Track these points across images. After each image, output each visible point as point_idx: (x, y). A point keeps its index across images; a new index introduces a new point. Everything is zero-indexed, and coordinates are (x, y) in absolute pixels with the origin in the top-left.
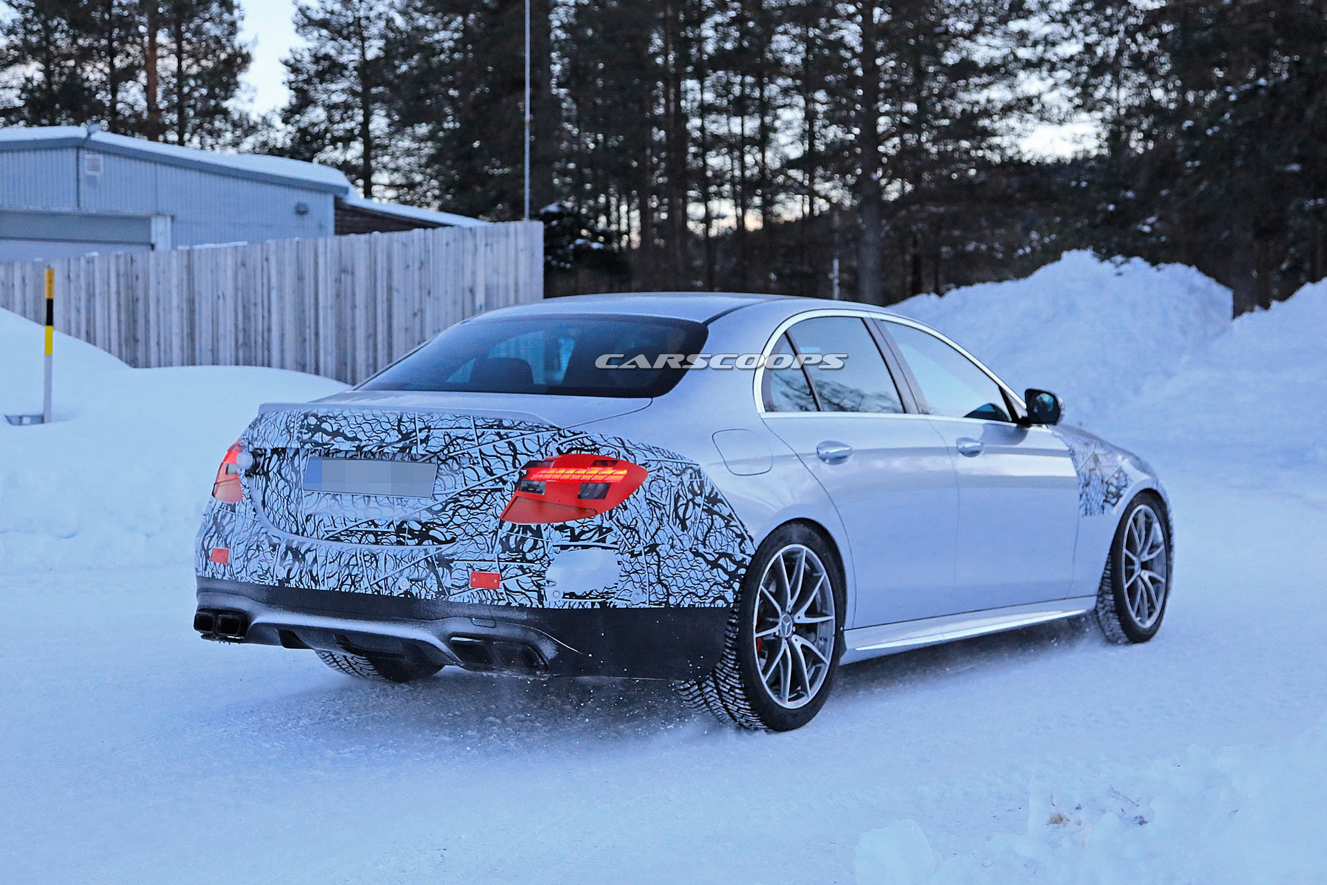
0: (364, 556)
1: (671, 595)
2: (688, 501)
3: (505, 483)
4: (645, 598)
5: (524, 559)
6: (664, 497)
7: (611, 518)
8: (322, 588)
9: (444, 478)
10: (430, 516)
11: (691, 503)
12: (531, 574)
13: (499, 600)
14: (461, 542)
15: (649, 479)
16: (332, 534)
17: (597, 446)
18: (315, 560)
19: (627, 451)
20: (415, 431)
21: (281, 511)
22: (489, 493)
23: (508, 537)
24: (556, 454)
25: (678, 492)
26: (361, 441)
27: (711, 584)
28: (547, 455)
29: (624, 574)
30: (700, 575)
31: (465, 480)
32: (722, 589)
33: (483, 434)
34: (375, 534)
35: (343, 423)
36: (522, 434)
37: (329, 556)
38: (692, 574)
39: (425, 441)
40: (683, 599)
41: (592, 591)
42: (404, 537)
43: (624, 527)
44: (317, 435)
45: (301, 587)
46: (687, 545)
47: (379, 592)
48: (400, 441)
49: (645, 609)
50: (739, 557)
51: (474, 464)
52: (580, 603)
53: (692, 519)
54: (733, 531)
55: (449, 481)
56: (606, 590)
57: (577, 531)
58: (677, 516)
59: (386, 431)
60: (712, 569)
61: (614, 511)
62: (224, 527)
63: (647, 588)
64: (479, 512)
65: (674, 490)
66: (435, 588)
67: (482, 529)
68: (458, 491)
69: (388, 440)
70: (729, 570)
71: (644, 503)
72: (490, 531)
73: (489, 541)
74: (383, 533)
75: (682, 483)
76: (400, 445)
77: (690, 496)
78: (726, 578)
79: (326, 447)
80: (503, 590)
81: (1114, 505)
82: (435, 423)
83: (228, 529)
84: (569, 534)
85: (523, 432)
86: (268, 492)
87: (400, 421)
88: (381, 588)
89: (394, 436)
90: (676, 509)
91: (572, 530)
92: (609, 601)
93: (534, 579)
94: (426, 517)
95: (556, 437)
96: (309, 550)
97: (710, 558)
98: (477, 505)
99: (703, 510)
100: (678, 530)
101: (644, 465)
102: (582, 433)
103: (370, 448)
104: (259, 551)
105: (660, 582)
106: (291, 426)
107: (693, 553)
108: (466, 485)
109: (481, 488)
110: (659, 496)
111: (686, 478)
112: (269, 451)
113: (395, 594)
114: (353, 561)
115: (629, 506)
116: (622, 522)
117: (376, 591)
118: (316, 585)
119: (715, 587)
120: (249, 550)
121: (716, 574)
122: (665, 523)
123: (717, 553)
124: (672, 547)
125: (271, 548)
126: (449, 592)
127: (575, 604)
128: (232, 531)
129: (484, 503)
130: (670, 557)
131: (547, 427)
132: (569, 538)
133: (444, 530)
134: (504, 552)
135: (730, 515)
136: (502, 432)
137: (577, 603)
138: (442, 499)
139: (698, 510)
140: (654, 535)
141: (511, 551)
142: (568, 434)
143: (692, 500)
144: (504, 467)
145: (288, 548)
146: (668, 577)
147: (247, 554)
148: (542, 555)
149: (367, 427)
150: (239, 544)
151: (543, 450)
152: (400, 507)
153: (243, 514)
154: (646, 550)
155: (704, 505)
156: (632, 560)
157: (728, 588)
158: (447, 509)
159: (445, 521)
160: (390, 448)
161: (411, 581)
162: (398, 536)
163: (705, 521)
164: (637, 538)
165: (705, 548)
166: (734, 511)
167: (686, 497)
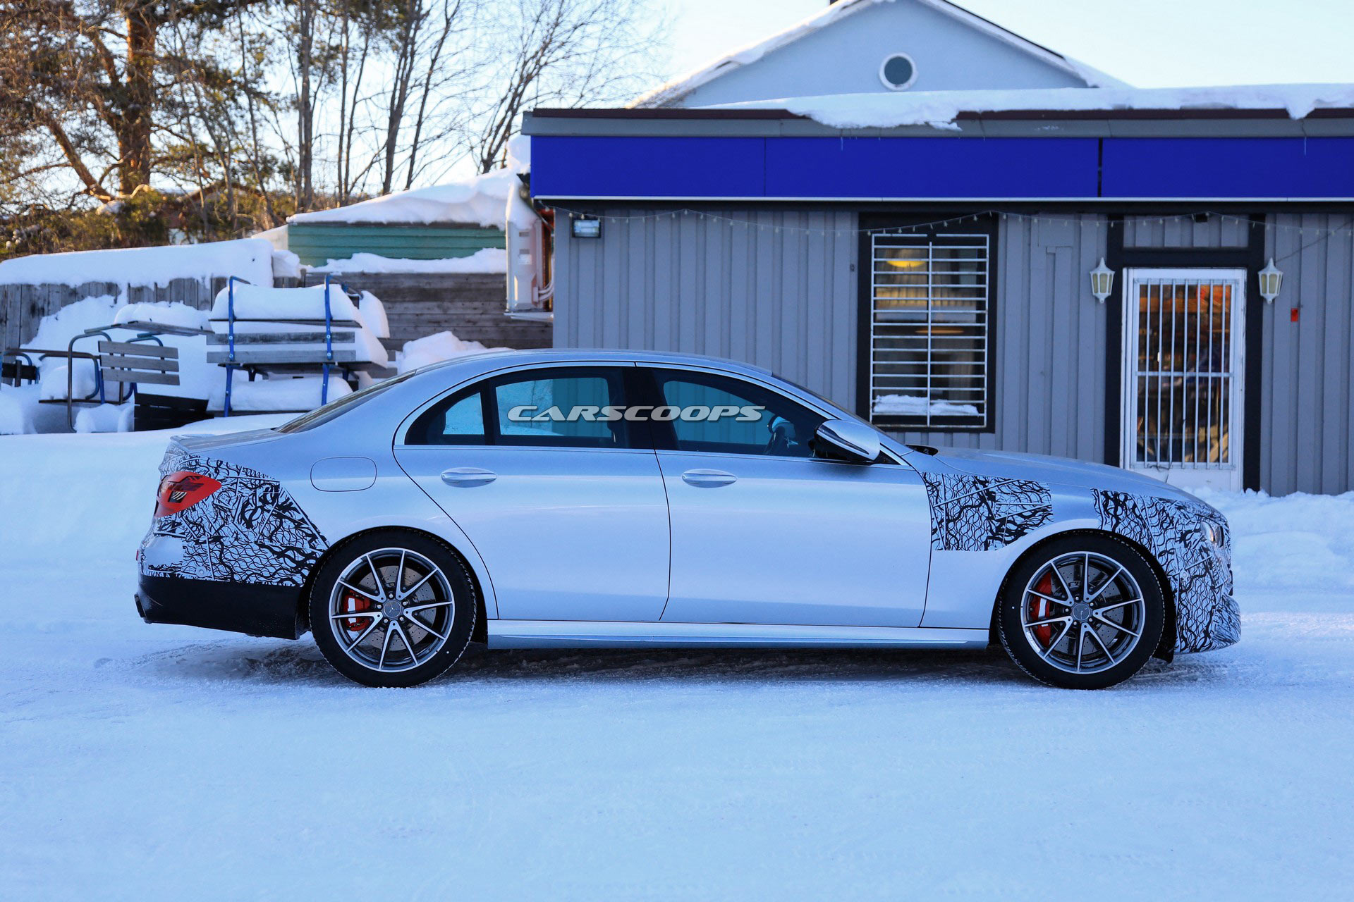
1: (235, 573)
2: (257, 508)
4: (210, 574)
7: (182, 516)
11: (259, 510)
15: (221, 490)
17: (198, 466)
19: (217, 470)
25: (248, 501)
27: (277, 568)
29: (186, 555)
30: (264, 561)
32: (290, 573)
38: (257, 560)
40: (248, 577)
41: (162, 565)
43: (191, 523)
46: (252, 538)
49: (210, 581)
50: (309, 551)
52: (157, 573)
53: (259, 520)
56: (172, 565)
58: (243, 517)
60: (278, 557)
61: (185, 511)
63: (210, 567)
65: (244, 499)
70: (296, 559)
71: (211, 508)
75: (255, 495)
77: (260, 504)
78: (292, 565)
81: (1007, 543)
90: (243, 512)
92: (176, 573)
97: (277, 550)
99: (272, 514)
100: (244, 528)
101: (221, 480)
105: (222, 563)
107: (258, 545)
110: (227, 503)
111: (260, 492)
116: (190, 519)
119: (282, 571)
121: (283, 561)
122: (229, 522)
123: (284, 546)
124: (237, 539)
130: (234, 546)
135: (302, 520)
139: (267, 515)
140: (218, 529)
143: (261, 507)
146: (230, 560)
154: (209, 540)
155: (274, 511)
156: (196, 546)
157: (297, 573)
163: (273, 523)
164: (202, 531)
165: (271, 542)
166: (307, 517)
167: (255, 505)
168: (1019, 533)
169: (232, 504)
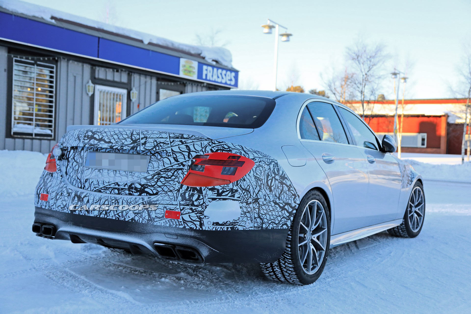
0: (112, 200)
1: (264, 223)
2: (273, 178)
3: (184, 166)
4: (252, 225)
5: (193, 205)
6: (262, 175)
7: (237, 185)
8: (91, 215)
9: (153, 162)
10: (145, 181)
12: (197, 212)
13: (180, 225)
14: (161, 195)
15: (255, 166)
16: (97, 188)
17: (231, 149)
18: (88, 201)
19: (245, 152)
20: (139, 139)
21: (74, 177)
22: (176, 171)
23: (185, 193)
24: (210, 152)
25: (268, 173)
26: (112, 143)
27: (282, 217)
28: (205, 152)
29: (243, 213)
30: (277, 214)
31: (164, 164)
32: (286, 220)
33: (173, 141)
34: (118, 189)
35: (104, 135)
36: (193, 142)
37: (95, 199)
38: (274, 213)
39: (145, 144)
40: (269, 225)
41: (227, 222)
42: (132, 191)
43: (244, 190)
44: (92, 141)
45: (81, 214)
46: (272, 199)
47: (118, 218)
48: (132, 144)
49: (252, 230)
50: (293, 205)
51: (169, 156)
52: (221, 228)
53: (274, 186)
54: (291, 193)
55: (156, 164)
56: (234, 221)
57: (220, 191)
59: (125, 139)
60: (282, 210)
61: (239, 181)
62: (47, 184)
63: (253, 220)
64: (170, 180)
65: (266, 172)
66: (147, 218)
67: (172, 189)
68: (160, 169)
69: (126, 143)
70: (289, 211)
71: (253, 178)
72: (176, 189)
73: (175, 195)
74: (122, 189)
75: (270, 169)
76: (132, 146)
77: (273, 175)
78: (288, 215)
79: (95, 146)
80: (182, 220)
81: (410, 185)
82: (149, 135)
83: (49, 185)
84: (216, 192)
85: (194, 141)
86: (69, 168)
87: (132, 134)
88: (120, 216)
89: (129, 141)
90: (267, 181)
91: (218, 190)
92: (235, 227)
93: (198, 215)
94: (144, 182)
95: (211, 144)
96: (85, 196)
97: (281, 205)
98: (170, 176)
99: (279, 182)
100: (268, 192)
101: (253, 159)
102: (223, 142)
103: (116, 147)
104: (62, 196)
105: (259, 217)
106: (80, 136)
107: (274, 203)
108: (164, 166)
109: (172, 168)
110: (260, 175)
111: (272, 166)
112: (69, 148)
113: (127, 220)
114: (106, 203)
115: (246, 179)
116: (243, 187)
117: (117, 218)
118: (88, 213)
119: (283, 219)
120: (57, 195)
121: (283, 213)
122: (262, 188)
123: (284, 203)
124: (265, 200)
125: (68, 195)
126: (154, 220)
127: (219, 228)
128: (51, 186)
129: (173, 175)
130: (264, 205)
131: (206, 138)
132: (216, 195)
133: (152, 188)
134: (182, 201)
135: (290, 185)
136: (183, 140)
137: (220, 228)
138: (151, 173)
139: (277, 182)
140: (257, 193)
141: (186, 200)
142: (216, 142)
143: (274, 177)
144: (183, 158)
145: (76, 195)
146: (263, 215)
147: (56, 197)
148: (202, 203)
149: (116, 137)
150: (53, 192)
151: (204, 150)
152: (131, 176)
153: (56, 178)
154: (253, 201)
155: (279, 180)
156: (247, 206)
157: (289, 220)
158: (154, 178)
159: (153, 184)
160: (127, 147)
161: (135, 214)
162: (129, 191)
163: (280, 188)
164: (249, 195)
165: (279, 200)
166: (292, 183)
167: (272, 176)
168: (412, 181)
169: (262, 176)
